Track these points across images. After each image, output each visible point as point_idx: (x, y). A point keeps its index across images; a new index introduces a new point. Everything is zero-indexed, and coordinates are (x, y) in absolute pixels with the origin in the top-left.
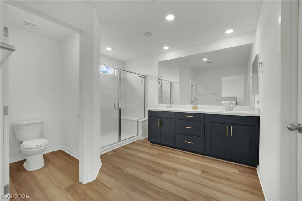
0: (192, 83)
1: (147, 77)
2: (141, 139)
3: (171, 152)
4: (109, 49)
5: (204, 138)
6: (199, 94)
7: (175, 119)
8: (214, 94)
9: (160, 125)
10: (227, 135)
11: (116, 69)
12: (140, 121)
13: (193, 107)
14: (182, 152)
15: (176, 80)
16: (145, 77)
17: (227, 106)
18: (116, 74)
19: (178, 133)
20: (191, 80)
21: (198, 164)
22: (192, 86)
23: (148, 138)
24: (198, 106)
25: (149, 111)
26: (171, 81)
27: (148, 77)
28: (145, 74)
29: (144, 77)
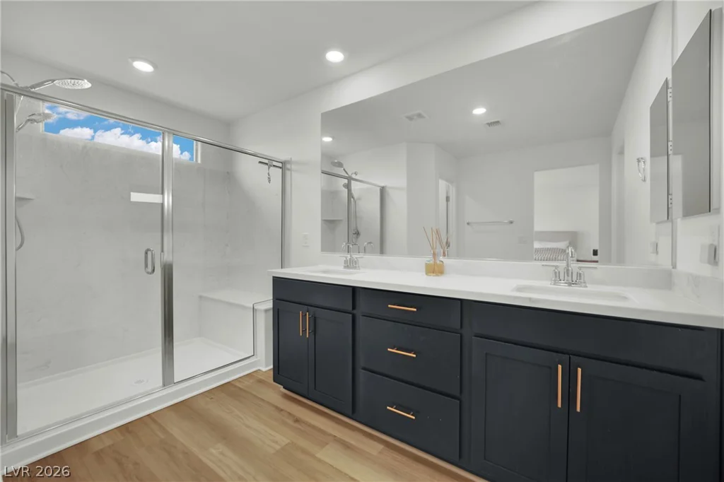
0: (447, 193)
1: (288, 166)
2: (264, 369)
4: (143, 67)
5: (458, 402)
6: (468, 224)
7: (355, 312)
8: (511, 222)
9: (304, 331)
10: (560, 405)
11: (199, 143)
12: (261, 310)
13: (427, 266)
15: (396, 181)
16: (283, 166)
17: (556, 267)
18: (199, 161)
19: (364, 369)
20: (442, 184)
22: (448, 199)
23: (272, 373)
24: (447, 261)
25: (273, 277)
26: (383, 185)
27: (293, 167)
28: (283, 158)
29: (280, 165)
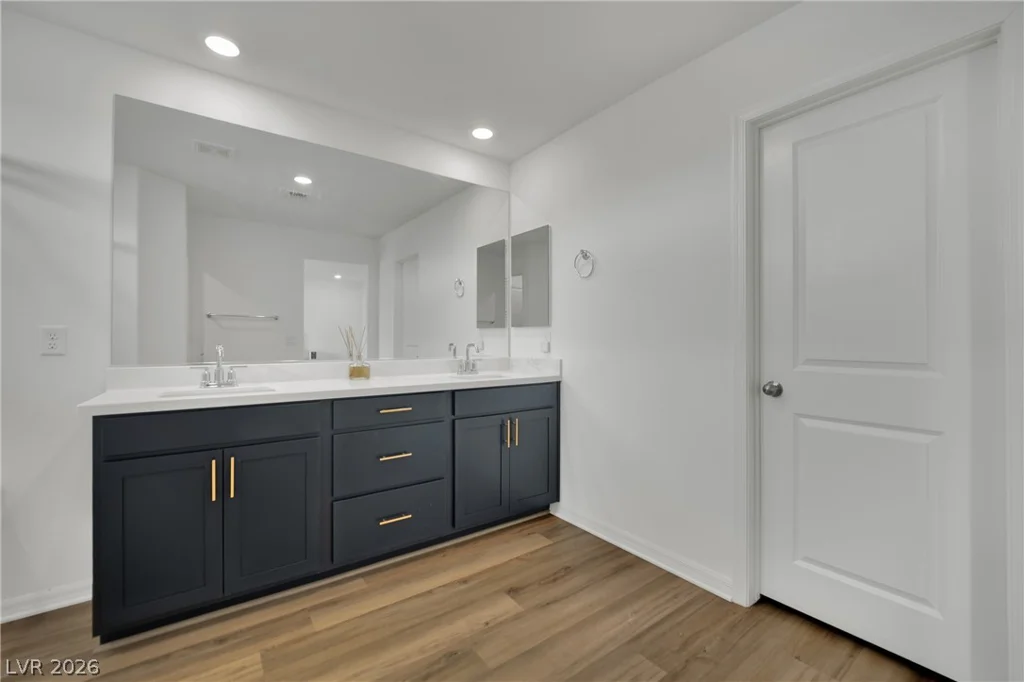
3: (315, 608)
6: (209, 316)
8: (276, 319)
14: (353, 583)
21: (464, 581)
25: (97, 420)
